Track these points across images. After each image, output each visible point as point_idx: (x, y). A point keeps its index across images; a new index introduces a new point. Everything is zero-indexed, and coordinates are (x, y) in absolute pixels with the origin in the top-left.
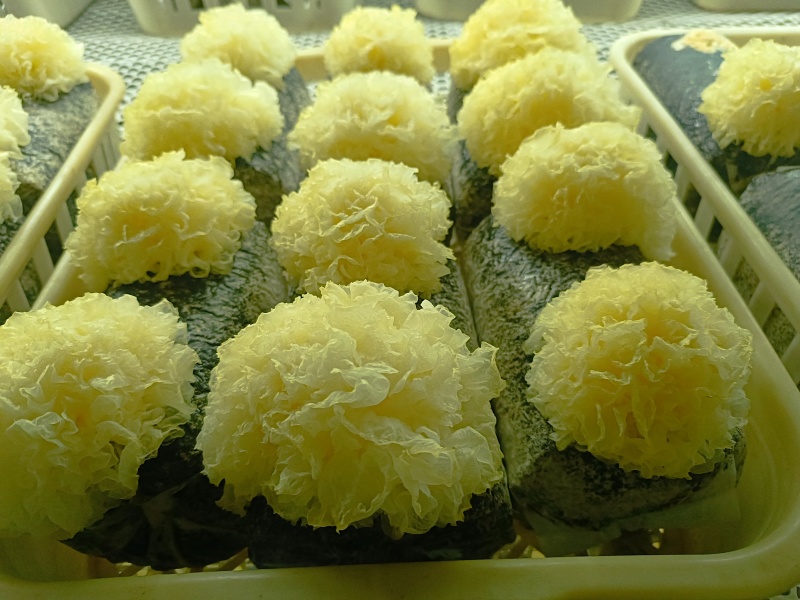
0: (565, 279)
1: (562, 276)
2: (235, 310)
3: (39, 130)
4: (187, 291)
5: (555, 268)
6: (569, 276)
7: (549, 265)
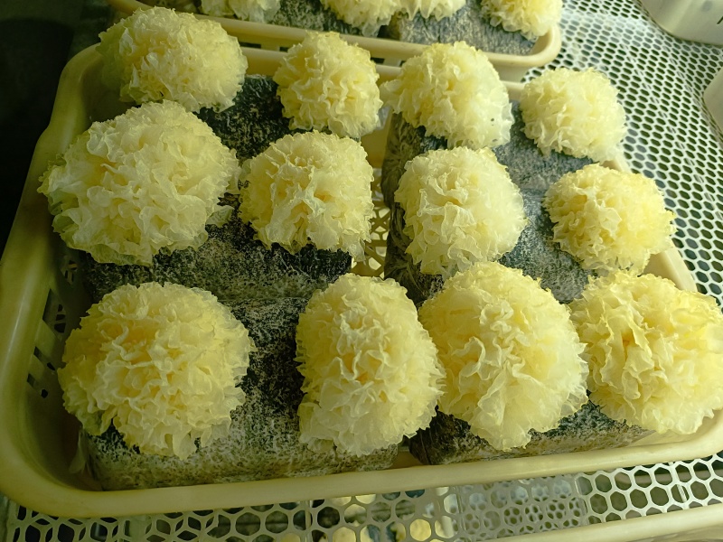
0: (266, 332)
1: (269, 331)
2: (262, 140)
3: (455, 24)
4: (271, 110)
5: (280, 327)
6: (269, 335)
7: (284, 323)
